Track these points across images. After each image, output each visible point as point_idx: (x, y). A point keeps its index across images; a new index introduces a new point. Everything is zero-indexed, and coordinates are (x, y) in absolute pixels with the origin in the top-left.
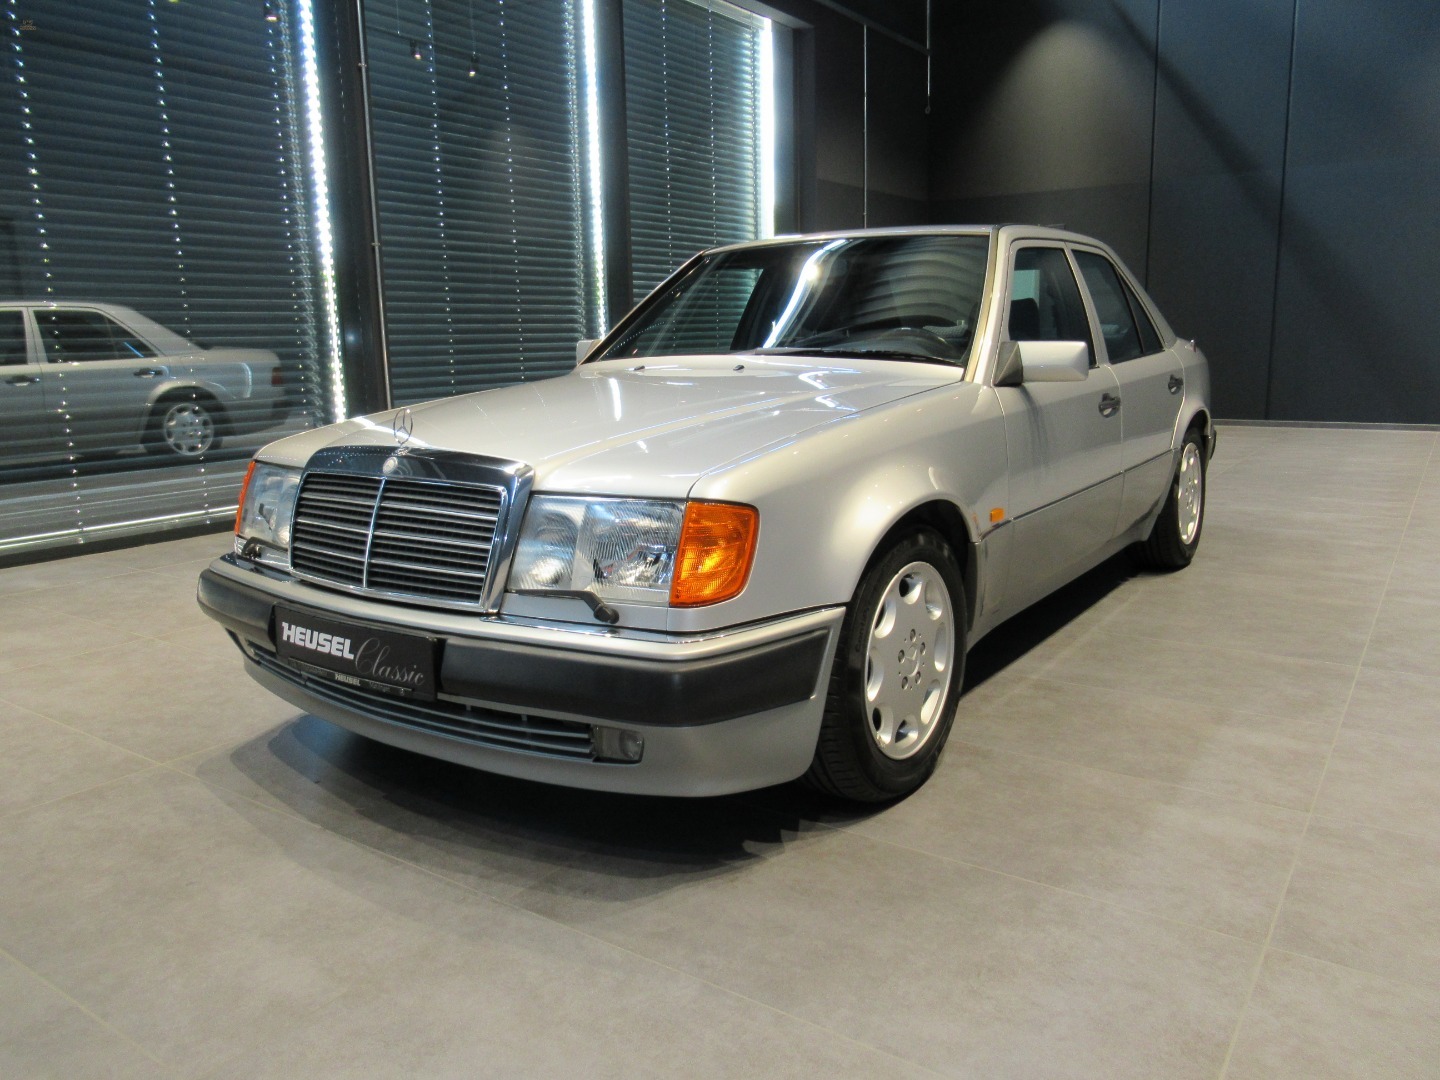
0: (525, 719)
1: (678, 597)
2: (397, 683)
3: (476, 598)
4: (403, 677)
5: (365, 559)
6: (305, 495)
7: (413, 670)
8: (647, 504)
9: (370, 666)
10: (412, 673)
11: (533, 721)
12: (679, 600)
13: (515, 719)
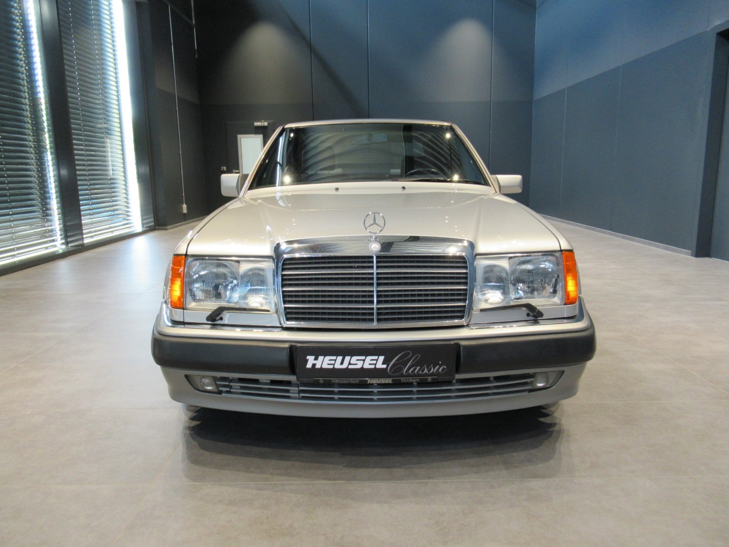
0: (492, 379)
1: (568, 299)
2: (426, 375)
3: (462, 317)
4: (429, 370)
5: (375, 306)
6: (284, 273)
7: (438, 364)
8: (542, 255)
9: (401, 369)
10: (438, 367)
11: (497, 379)
12: (569, 301)
13: (487, 380)
